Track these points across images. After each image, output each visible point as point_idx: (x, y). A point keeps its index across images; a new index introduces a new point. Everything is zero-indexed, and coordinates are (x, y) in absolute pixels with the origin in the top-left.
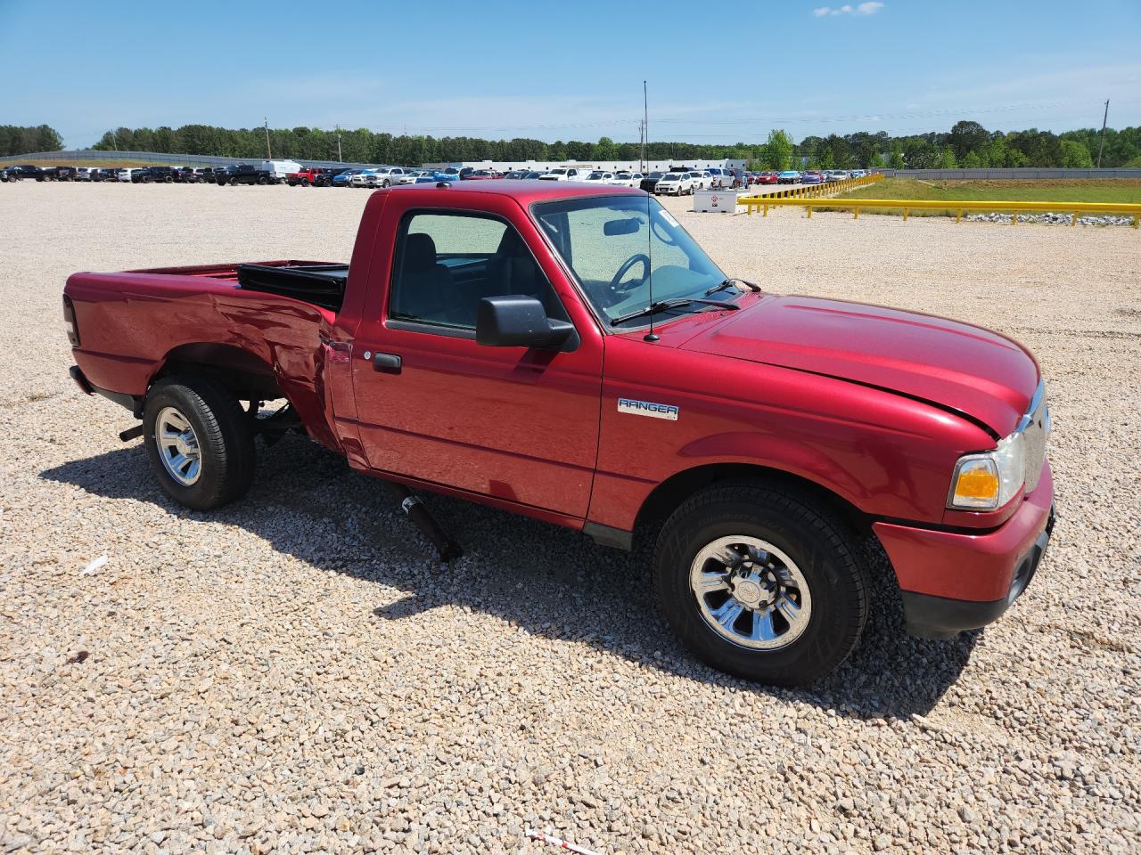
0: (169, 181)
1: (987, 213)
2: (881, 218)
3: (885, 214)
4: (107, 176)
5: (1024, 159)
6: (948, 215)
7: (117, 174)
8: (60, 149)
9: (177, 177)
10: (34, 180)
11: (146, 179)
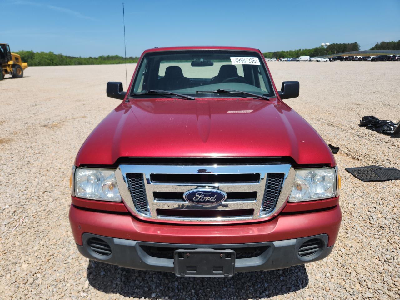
0: (385, 60)
4: (364, 59)
7: (367, 58)
8: (358, 50)
9: (389, 59)
10: (340, 61)
11: (376, 60)
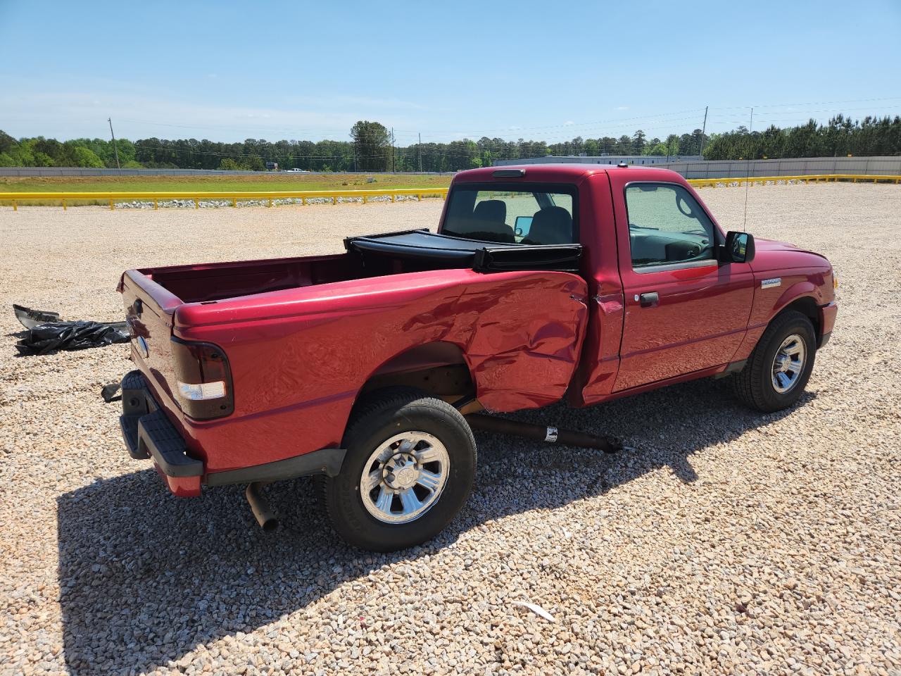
1: (130, 201)
2: (34, 209)
3: (36, 205)
5: (51, 161)
6: (97, 204)
